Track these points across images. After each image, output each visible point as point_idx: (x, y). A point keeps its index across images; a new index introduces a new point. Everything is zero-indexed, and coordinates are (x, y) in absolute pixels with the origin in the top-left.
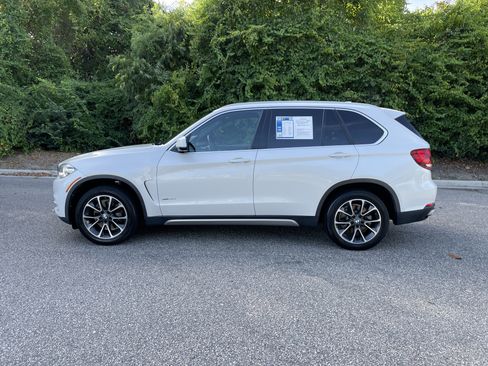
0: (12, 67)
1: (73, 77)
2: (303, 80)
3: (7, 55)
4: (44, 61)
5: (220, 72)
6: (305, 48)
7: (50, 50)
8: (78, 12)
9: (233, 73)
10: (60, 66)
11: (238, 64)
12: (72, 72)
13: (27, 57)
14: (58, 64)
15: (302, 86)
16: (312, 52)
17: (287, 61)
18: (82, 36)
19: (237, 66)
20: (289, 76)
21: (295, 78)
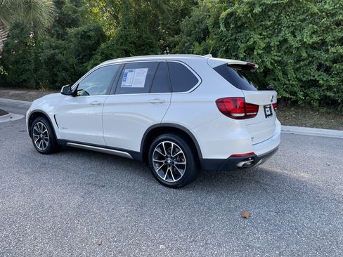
2: (290, 38)
3: (122, 43)
6: (297, 11)
11: (241, 32)
16: (304, 13)
19: (238, 35)
20: (280, 38)
21: (284, 39)
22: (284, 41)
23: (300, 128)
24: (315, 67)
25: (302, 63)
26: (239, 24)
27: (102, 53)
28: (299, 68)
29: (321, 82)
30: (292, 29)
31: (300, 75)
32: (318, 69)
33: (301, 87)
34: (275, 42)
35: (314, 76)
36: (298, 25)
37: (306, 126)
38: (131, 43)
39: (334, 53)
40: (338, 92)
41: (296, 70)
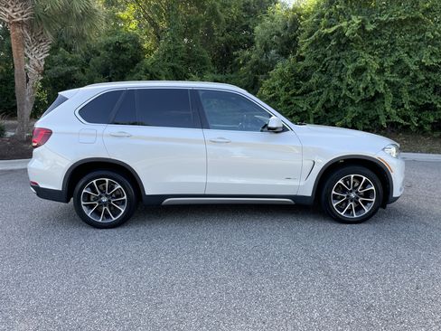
0: (173, 67)
1: (212, 72)
2: (407, 60)
3: (169, 58)
4: (194, 61)
5: (326, 59)
7: (198, 53)
8: (218, 21)
9: (338, 59)
10: (204, 64)
11: (343, 50)
12: (212, 68)
13: (182, 59)
14: (203, 62)
15: (407, 66)
16: (419, 33)
17: (391, 44)
18: (220, 39)
19: (341, 53)
20: (393, 58)
21: (399, 60)
22: (399, 62)
23: (416, 154)
24: (431, 89)
25: (418, 86)
26: (343, 41)
27: (147, 71)
28: (414, 91)
29: (438, 106)
30: (407, 49)
31: (415, 98)
32: (434, 92)
33: (415, 110)
34: (388, 62)
35: (430, 100)
37: (421, 152)
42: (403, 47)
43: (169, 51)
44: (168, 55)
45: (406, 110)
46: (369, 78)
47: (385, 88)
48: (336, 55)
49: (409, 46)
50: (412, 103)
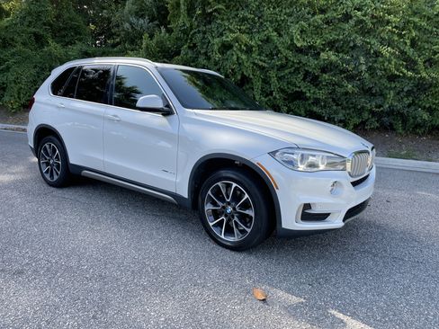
9: (205, 33)
11: (209, 23)
13: (48, 24)
14: (78, 31)
15: (276, 47)
19: (208, 26)
21: (268, 38)
22: (268, 40)
24: (301, 76)
28: (284, 76)
29: (308, 95)
30: (275, 25)
31: (284, 85)
32: (304, 79)
33: (285, 99)
34: (256, 40)
35: (300, 87)
36: (283, 21)
38: (45, 24)
39: (324, 60)
40: (325, 106)
41: (280, 79)
42: (271, 22)
43: (30, 14)
44: (29, 19)
45: (275, 98)
46: (235, 57)
47: (253, 70)
48: (202, 28)
49: (277, 21)
50: (282, 91)
